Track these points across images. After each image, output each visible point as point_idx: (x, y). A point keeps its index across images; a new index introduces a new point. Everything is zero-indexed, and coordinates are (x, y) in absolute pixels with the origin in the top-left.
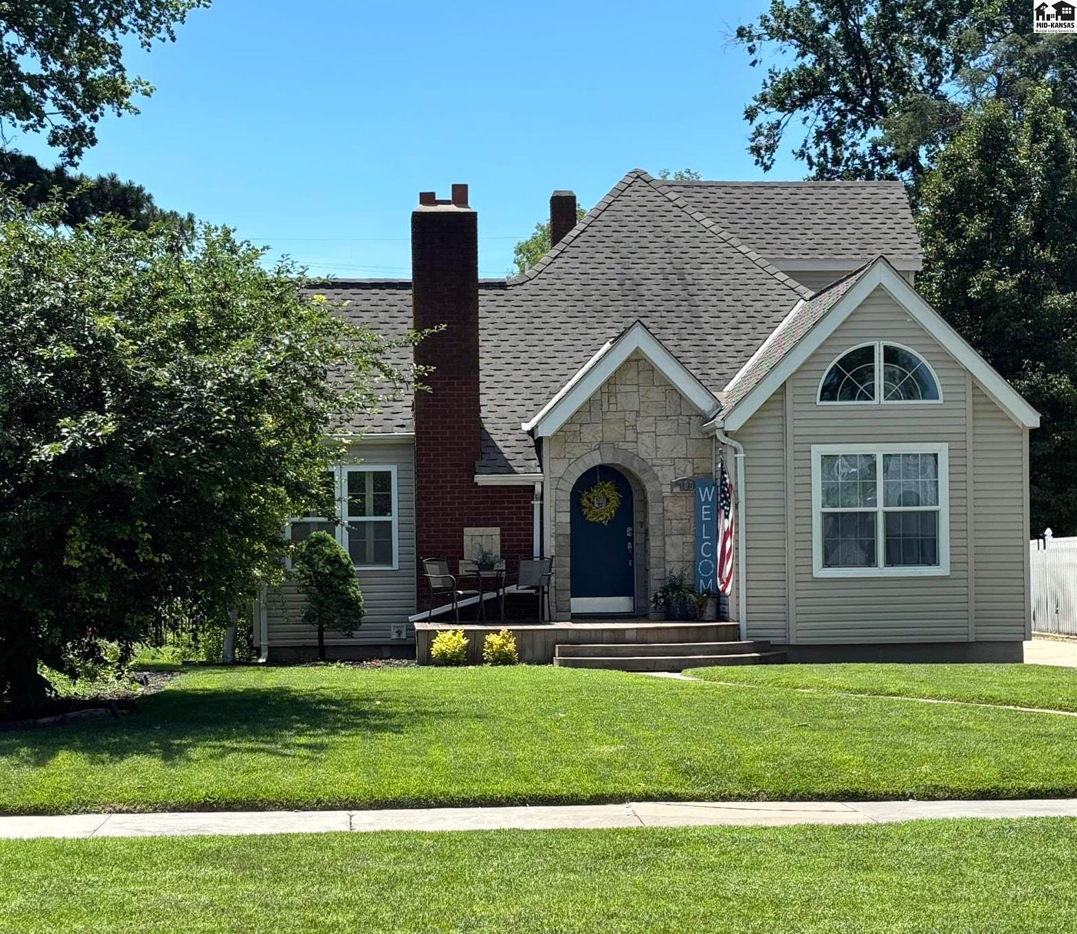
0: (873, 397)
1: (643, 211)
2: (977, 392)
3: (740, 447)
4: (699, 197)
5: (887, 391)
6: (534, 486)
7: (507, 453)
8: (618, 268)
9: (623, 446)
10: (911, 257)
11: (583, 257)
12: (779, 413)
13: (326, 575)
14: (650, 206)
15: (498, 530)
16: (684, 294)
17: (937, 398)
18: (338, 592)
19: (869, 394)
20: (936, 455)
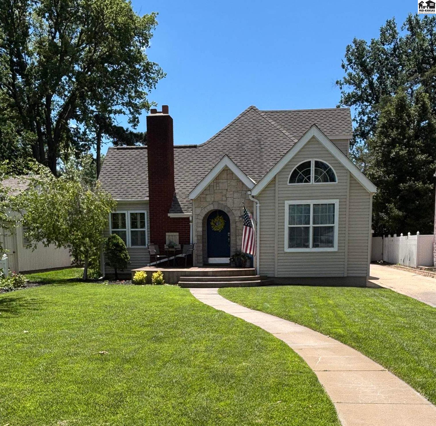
0: (310, 181)
1: (251, 120)
2: (351, 179)
3: (258, 202)
4: (276, 116)
5: (316, 178)
6: (189, 218)
7: (182, 206)
8: (238, 140)
9: (221, 202)
10: (349, 134)
11: (226, 136)
12: (273, 189)
13: (112, 250)
14: (254, 118)
15: (178, 234)
16: (259, 148)
17: (335, 181)
18: (117, 256)
19: (308, 180)
20: (334, 204)
